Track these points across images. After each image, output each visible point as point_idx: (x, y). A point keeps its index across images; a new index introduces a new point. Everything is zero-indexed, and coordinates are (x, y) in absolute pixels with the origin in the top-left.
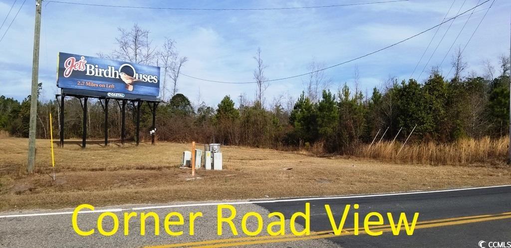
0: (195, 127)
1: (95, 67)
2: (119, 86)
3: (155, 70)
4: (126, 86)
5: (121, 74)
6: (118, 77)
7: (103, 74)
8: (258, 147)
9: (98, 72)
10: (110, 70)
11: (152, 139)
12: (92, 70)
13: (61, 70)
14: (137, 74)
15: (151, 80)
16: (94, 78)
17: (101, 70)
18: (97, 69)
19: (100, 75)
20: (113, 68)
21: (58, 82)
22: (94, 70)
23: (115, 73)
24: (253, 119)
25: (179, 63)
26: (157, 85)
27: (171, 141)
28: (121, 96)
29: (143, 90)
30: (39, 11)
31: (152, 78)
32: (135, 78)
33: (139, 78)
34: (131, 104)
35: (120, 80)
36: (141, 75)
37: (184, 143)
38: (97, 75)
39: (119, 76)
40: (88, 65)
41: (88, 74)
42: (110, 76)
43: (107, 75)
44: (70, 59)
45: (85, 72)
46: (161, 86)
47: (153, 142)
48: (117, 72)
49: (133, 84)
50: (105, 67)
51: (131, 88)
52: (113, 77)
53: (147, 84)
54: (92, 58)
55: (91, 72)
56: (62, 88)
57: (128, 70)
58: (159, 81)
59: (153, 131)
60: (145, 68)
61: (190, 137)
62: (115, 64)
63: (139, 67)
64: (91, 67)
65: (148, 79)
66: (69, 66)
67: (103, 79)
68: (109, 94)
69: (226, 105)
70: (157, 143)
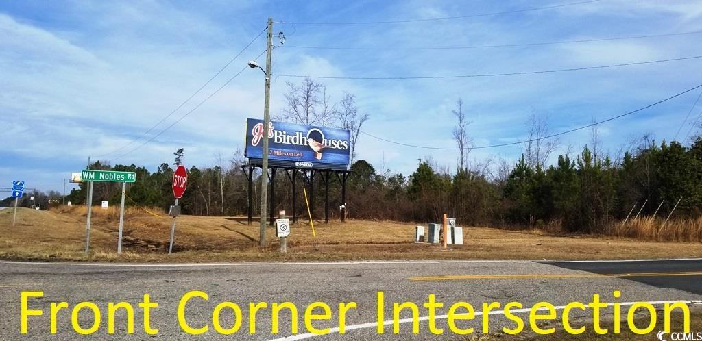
0: (388, 201)
1: (283, 134)
2: (308, 154)
3: (344, 135)
4: (315, 154)
5: (309, 141)
6: (306, 144)
7: (290, 141)
8: (473, 225)
9: (285, 140)
10: (297, 137)
11: (341, 215)
12: (279, 136)
13: (249, 138)
14: (326, 140)
15: (340, 146)
16: (282, 146)
17: (288, 137)
18: (284, 136)
19: (288, 143)
20: (301, 134)
21: (246, 152)
22: (282, 137)
23: (303, 140)
24: (463, 191)
25: (359, 122)
26: (347, 152)
27: (359, 218)
28: (309, 165)
29: (333, 158)
30: (268, 85)
31: (342, 144)
32: (324, 144)
33: (328, 144)
34: (303, 174)
35: (308, 148)
36: (330, 141)
37: (376, 221)
38: (284, 142)
39: (308, 143)
40: (276, 132)
41: (276, 141)
42: (297, 143)
43: (295, 142)
44: (258, 126)
45: (273, 139)
46: (351, 153)
47: (343, 219)
48: (305, 138)
49: (322, 151)
50: (294, 133)
51: (319, 156)
52: (301, 144)
53: (336, 151)
54: (279, 123)
55: (278, 140)
56: (250, 159)
57: (316, 136)
58: (349, 147)
59: (343, 206)
60: (334, 133)
61: (382, 213)
62: (303, 130)
63: (328, 131)
64: (278, 134)
65: (337, 146)
66: (257, 133)
67: (291, 146)
68: (297, 164)
69: (424, 174)
70: (346, 220)
